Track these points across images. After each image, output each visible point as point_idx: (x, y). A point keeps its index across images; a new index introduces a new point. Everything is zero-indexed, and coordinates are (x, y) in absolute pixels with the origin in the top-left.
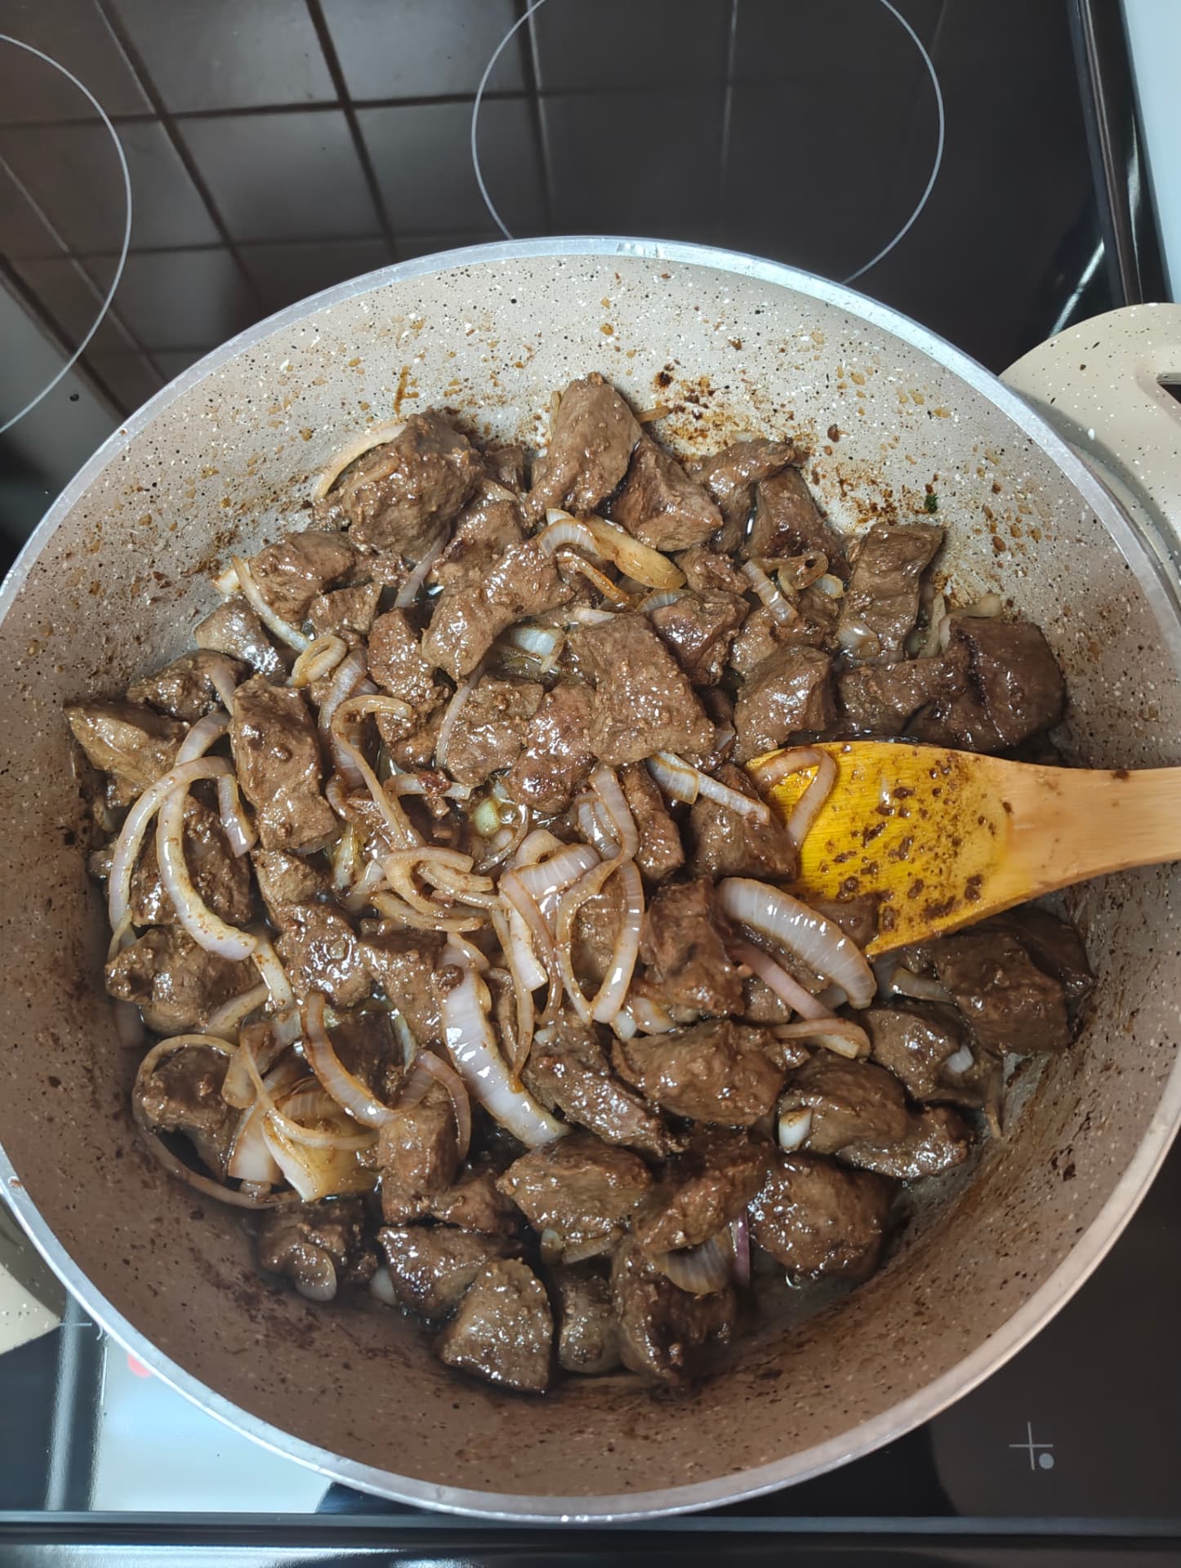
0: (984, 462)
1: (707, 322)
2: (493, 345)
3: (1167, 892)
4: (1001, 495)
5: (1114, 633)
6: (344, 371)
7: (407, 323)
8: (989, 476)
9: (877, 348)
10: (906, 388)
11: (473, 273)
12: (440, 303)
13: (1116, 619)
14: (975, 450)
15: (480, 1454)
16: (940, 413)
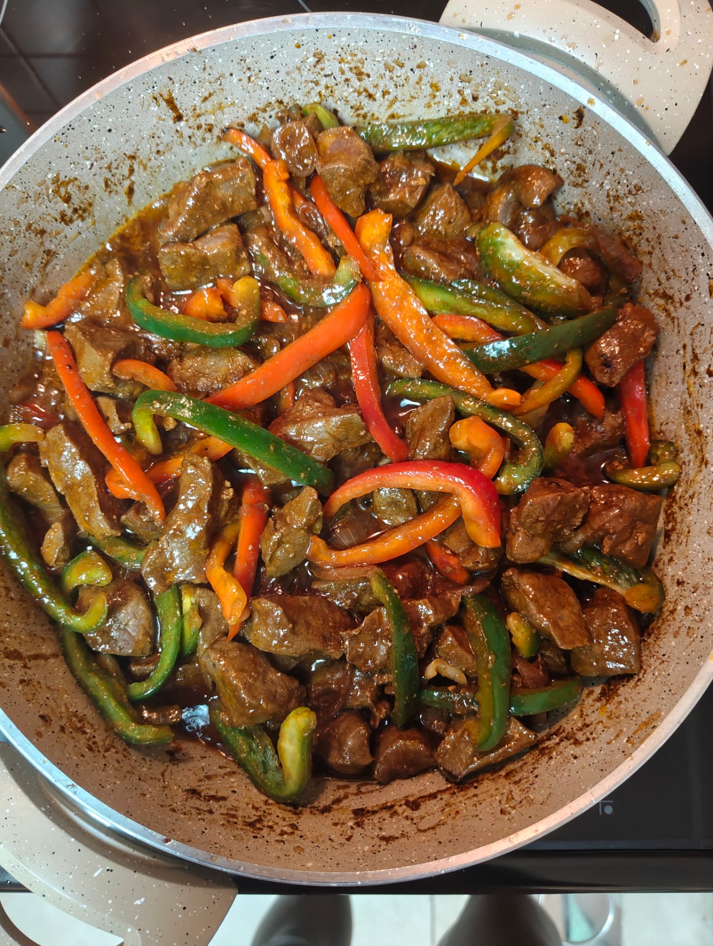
0: (460, 85)
1: (240, 80)
2: (109, 168)
3: (696, 288)
4: (480, 100)
5: (590, 152)
6: (25, 237)
7: (49, 183)
8: (468, 92)
9: (361, 44)
10: (390, 61)
11: (75, 125)
12: (64, 158)
13: (589, 143)
14: (451, 80)
15: (512, 805)
16: (419, 67)
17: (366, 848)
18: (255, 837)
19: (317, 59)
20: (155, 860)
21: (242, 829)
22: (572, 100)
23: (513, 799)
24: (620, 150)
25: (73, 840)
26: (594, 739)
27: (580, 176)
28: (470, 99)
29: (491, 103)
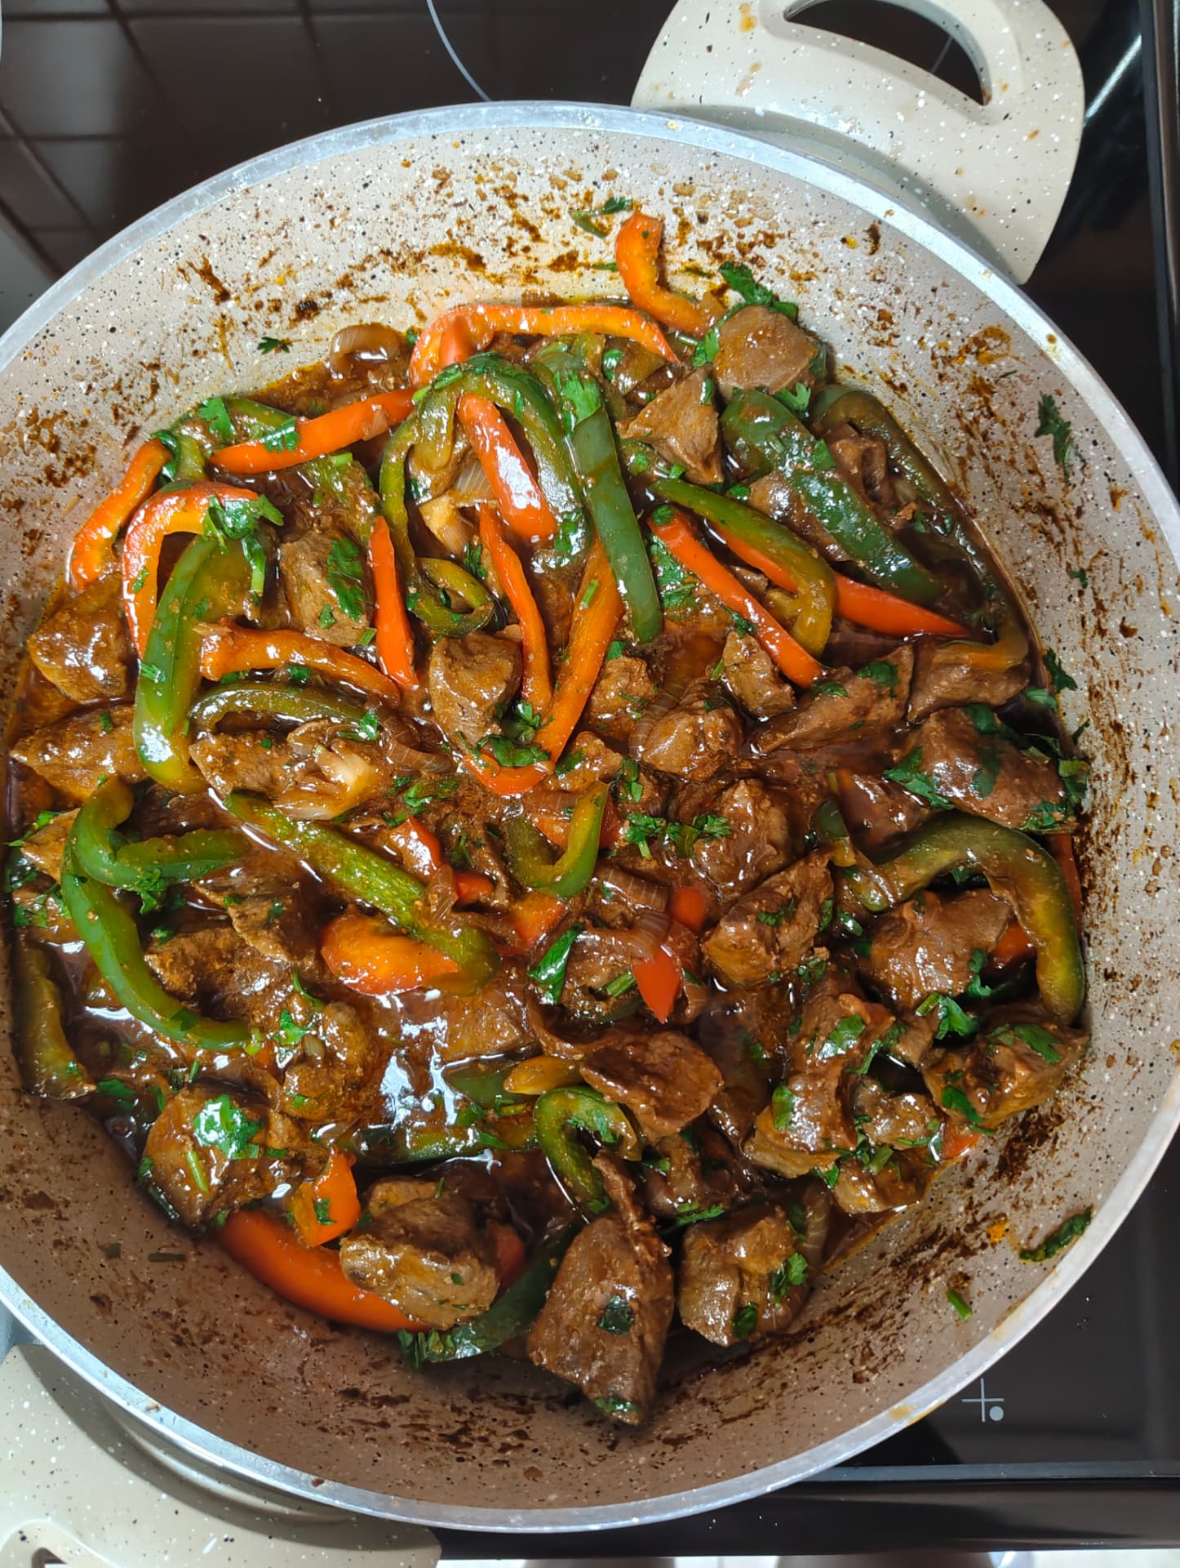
0: (676, 200)
1: (318, 226)
2: (118, 387)
3: (1090, 496)
4: (711, 222)
5: (898, 291)
7: (21, 425)
8: (690, 211)
9: (508, 151)
10: (558, 172)
11: (56, 329)
12: (42, 382)
13: (893, 277)
14: (661, 193)
15: (871, 1366)
16: (606, 177)
17: (642, 1460)
18: (460, 1460)
19: (438, 182)
20: (300, 1513)
21: (438, 1449)
22: (859, 212)
23: (872, 1354)
24: (944, 285)
25: (164, 1496)
26: (993, 1245)
27: (885, 328)
28: (694, 221)
29: (729, 224)
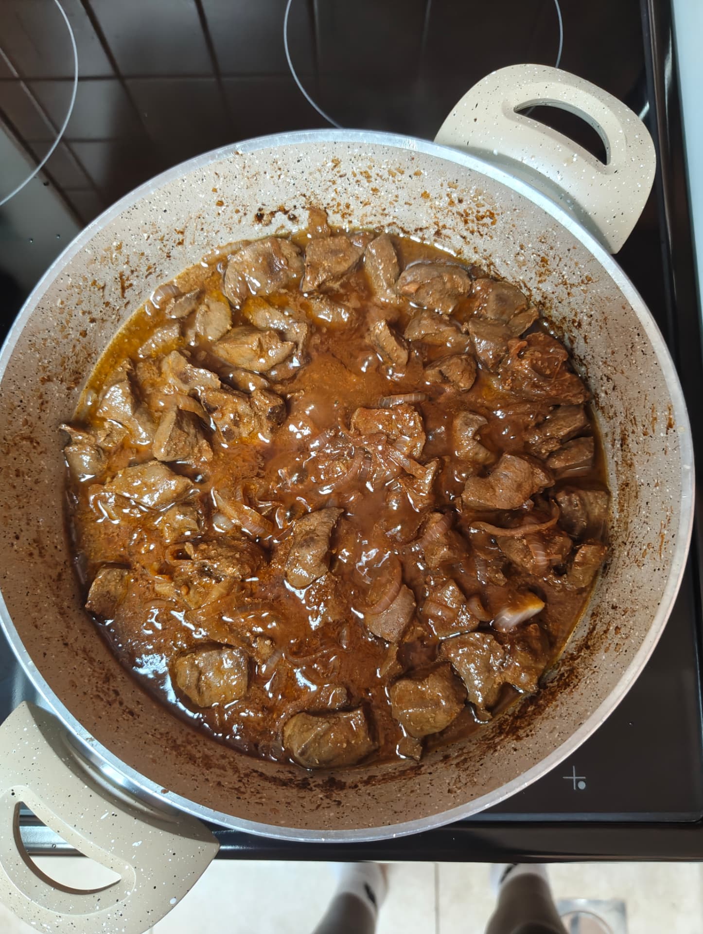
0: (448, 190)
1: (272, 177)
2: (162, 239)
3: (634, 362)
4: (464, 203)
5: (552, 248)
6: (90, 290)
7: (113, 249)
8: (454, 196)
9: (370, 154)
10: (393, 169)
11: (139, 206)
12: (127, 230)
13: (550, 241)
14: (442, 185)
15: (458, 786)
16: (416, 174)
17: (332, 814)
18: (239, 798)
19: (334, 164)
20: (152, 812)
21: (228, 791)
22: (536, 207)
23: (460, 781)
24: (574, 248)
25: (86, 787)
26: (532, 735)
27: (544, 266)
28: (456, 202)
29: (473, 205)
